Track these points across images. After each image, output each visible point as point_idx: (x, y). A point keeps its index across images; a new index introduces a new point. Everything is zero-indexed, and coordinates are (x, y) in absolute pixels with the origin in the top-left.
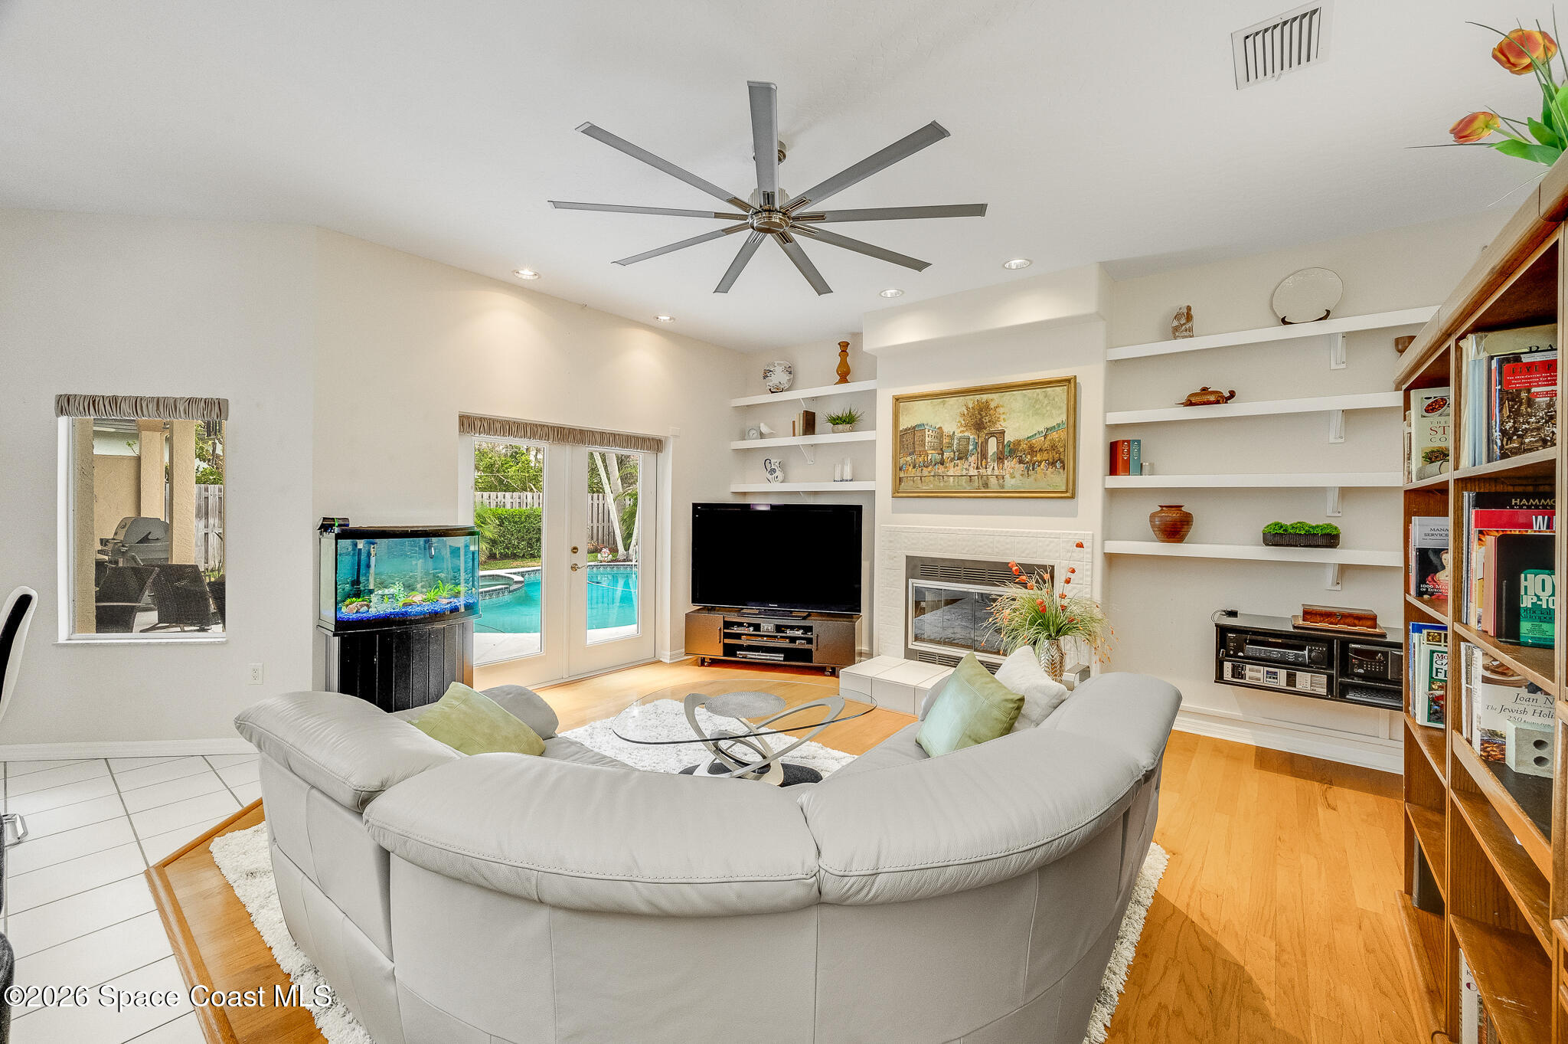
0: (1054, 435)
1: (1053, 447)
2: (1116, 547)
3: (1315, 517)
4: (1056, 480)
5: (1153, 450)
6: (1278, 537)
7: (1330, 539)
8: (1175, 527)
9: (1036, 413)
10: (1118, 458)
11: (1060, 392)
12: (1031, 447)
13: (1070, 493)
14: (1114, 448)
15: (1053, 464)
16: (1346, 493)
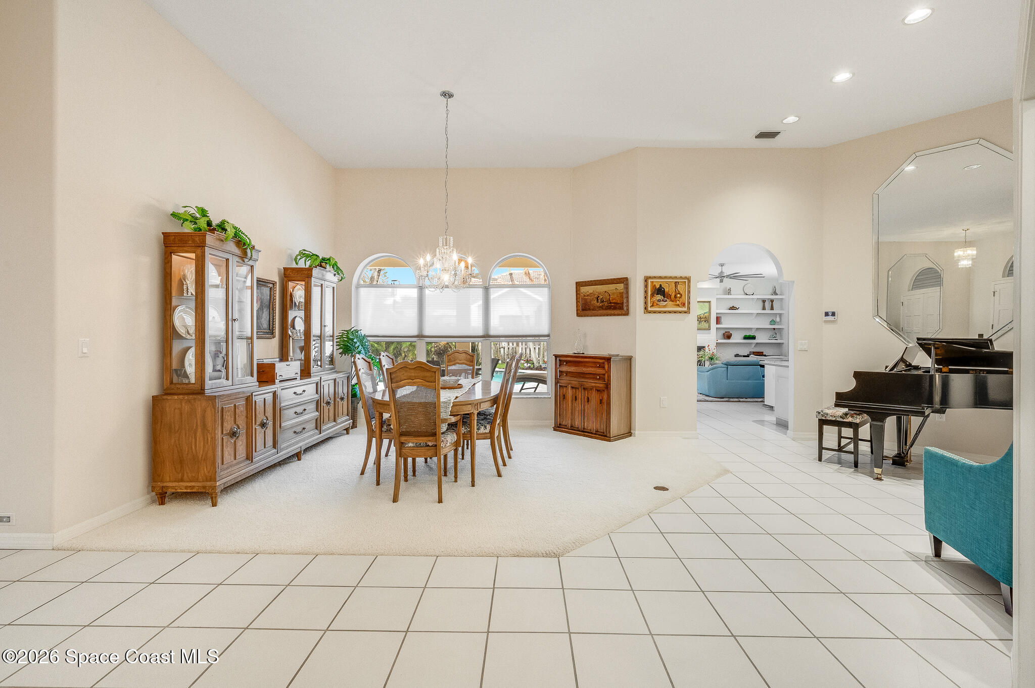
0: (706, 315)
1: (706, 317)
2: (720, 341)
3: (751, 334)
4: (706, 325)
5: (723, 320)
6: (745, 338)
7: (754, 338)
8: (729, 337)
9: (702, 309)
10: (718, 321)
11: (708, 304)
12: (700, 317)
13: (709, 329)
14: (717, 318)
15: (705, 321)
16: (757, 329)
